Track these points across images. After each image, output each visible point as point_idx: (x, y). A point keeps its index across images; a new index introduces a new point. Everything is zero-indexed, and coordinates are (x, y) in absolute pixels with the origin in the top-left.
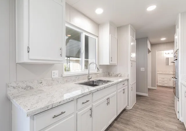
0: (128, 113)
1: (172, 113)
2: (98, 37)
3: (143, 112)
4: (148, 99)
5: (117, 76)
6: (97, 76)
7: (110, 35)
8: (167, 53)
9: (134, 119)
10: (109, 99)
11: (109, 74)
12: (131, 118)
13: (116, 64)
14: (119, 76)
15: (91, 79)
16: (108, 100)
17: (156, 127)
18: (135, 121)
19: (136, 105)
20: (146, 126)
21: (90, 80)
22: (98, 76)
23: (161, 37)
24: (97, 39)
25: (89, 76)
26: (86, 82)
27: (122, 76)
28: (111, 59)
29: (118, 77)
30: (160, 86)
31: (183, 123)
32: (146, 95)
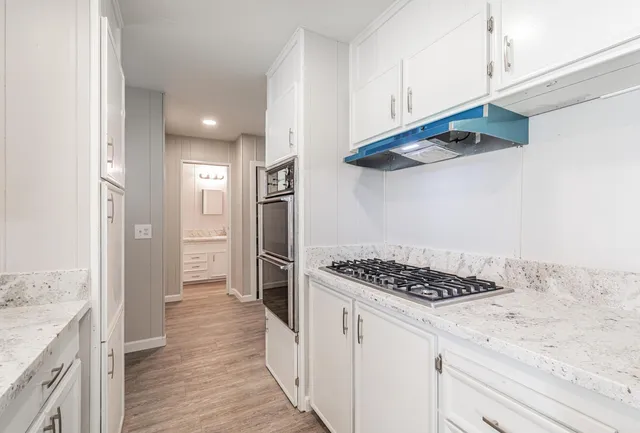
1: (268, 389)
4: (171, 363)
30: (187, 285)
31: (313, 413)
32: (158, 341)
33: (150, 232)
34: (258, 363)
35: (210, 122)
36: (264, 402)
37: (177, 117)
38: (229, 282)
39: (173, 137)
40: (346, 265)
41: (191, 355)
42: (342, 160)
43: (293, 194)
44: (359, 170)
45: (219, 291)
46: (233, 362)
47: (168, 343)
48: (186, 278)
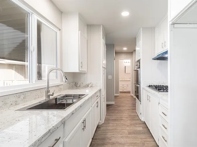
0: (102, 129)
1: (135, 116)
2: (60, 30)
3: (114, 122)
4: (115, 107)
5: (87, 86)
6: (60, 90)
7: (80, 32)
8: (125, 62)
9: (110, 134)
10: (85, 120)
11: (76, 85)
12: (106, 135)
13: (85, 71)
14: (90, 86)
15: (52, 95)
16: (84, 123)
17: (129, 134)
18: (111, 136)
19: (107, 117)
20: (122, 137)
21: (51, 97)
22: (61, 88)
23: (124, 46)
24: (58, 32)
25: (48, 92)
26: (43, 102)
27: (94, 85)
28: (81, 65)
29: (89, 88)
30: (121, 92)
31: (144, 122)
32: (113, 103)
33: (111, 77)
34: (134, 111)
35: (125, 49)
36: (134, 118)
37: (117, 49)
38: (131, 92)
39: (117, 53)
40: (152, 86)
41: (119, 107)
42: (152, 59)
43: (139, 68)
44: (159, 61)
45: (129, 95)
46: (129, 110)
47: (115, 104)
48: (120, 90)
